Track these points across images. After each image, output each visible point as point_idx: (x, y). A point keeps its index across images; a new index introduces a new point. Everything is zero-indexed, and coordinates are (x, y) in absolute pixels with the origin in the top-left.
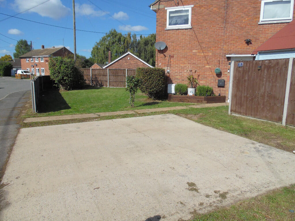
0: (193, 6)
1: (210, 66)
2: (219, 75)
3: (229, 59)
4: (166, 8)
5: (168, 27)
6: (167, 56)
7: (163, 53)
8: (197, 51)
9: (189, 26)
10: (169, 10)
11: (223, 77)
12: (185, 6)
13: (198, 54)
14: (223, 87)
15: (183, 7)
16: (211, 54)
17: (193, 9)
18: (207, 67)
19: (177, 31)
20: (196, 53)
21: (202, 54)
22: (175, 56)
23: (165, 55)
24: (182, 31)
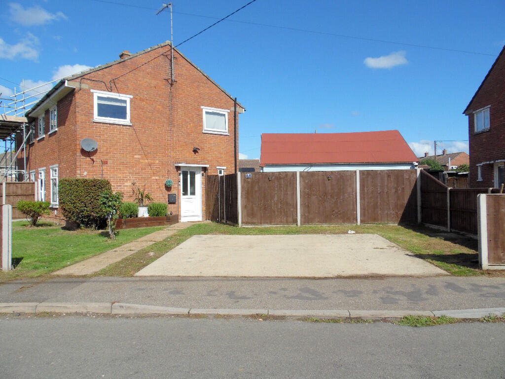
0: (132, 97)
1: (157, 178)
2: (168, 188)
3: (178, 168)
4: (92, 91)
5: (96, 118)
6: (97, 161)
7: (89, 156)
8: (139, 157)
9: (127, 121)
10: (97, 93)
11: (173, 191)
12: (121, 95)
13: (141, 161)
14: (174, 203)
15: (118, 94)
16: (157, 162)
17: (131, 101)
18: (153, 178)
19: (112, 126)
20: (139, 159)
21: (146, 161)
22: (109, 161)
23: (93, 160)
24: (118, 127)
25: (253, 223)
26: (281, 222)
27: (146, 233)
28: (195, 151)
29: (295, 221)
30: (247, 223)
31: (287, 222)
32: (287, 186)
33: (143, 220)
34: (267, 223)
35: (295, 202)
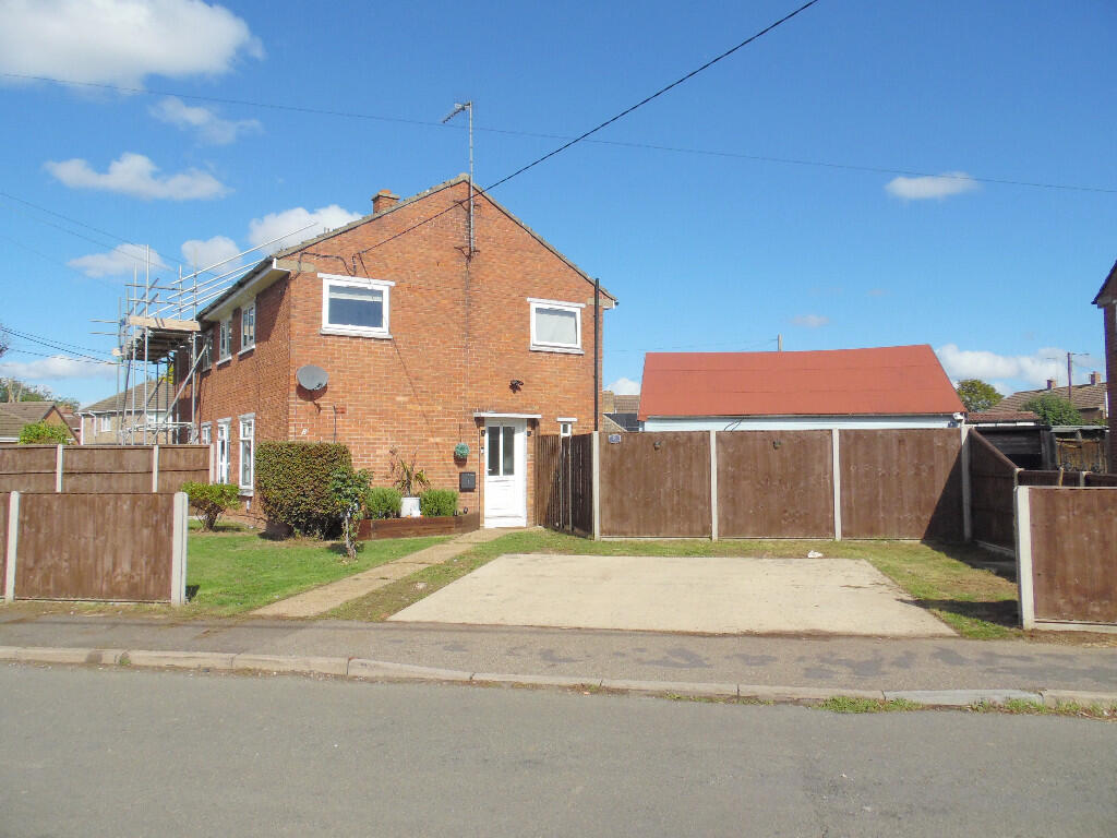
0: (393, 284)
1: (438, 440)
2: (460, 460)
3: (480, 421)
4: (320, 275)
5: (327, 326)
6: (326, 409)
7: (312, 399)
8: (406, 399)
9: (382, 331)
10: (329, 281)
11: (470, 467)
12: (373, 281)
13: (410, 406)
14: (472, 490)
15: (367, 280)
16: (440, 408)
17: (392, 291)
18: (432, 440)
19: (354, 341)
20: (404, 403)
21: (419, 408)
22: (350, 409)
23: (318, 405)
24: (366, 342)
25: (624, 534)
26: (679, 532)
27: (414, 549)
28: (515, 387)
29: (707, 531)
30: (610, 533)
31: (691, 533)
32: (691, 459)
33: (411, 522)
34: (651, 534)
35: (707, 494)
